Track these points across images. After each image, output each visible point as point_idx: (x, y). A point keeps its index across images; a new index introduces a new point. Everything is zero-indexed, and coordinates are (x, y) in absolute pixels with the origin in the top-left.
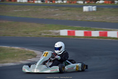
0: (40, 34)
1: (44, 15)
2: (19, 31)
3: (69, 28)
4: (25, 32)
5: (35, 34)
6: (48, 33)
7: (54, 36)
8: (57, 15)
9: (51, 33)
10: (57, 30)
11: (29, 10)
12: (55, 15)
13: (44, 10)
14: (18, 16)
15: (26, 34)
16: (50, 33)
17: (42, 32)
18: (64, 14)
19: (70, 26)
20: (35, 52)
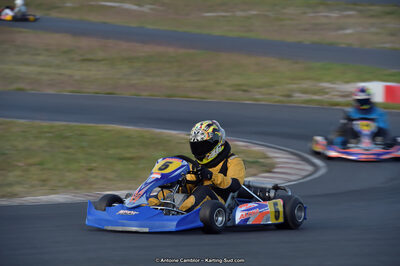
0: (289, 96)
1: (305, 30)
2: (218, 84)
3: (391, 75)
4: (238, 87)
5: (271, 94)
6: (315, 93)
7: (337, 104)
8: (348, 31)
9: (327, 93)
10: (348, 82)
11: (255, 13)
12: (341, 32)
13: (305, 13)
14: (217, 32)
15: (240, 93)
16: (323, 91)
17: (295, 86)
18: (373, 30)
19: (394, 71)
20: (271, 153)
